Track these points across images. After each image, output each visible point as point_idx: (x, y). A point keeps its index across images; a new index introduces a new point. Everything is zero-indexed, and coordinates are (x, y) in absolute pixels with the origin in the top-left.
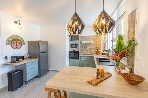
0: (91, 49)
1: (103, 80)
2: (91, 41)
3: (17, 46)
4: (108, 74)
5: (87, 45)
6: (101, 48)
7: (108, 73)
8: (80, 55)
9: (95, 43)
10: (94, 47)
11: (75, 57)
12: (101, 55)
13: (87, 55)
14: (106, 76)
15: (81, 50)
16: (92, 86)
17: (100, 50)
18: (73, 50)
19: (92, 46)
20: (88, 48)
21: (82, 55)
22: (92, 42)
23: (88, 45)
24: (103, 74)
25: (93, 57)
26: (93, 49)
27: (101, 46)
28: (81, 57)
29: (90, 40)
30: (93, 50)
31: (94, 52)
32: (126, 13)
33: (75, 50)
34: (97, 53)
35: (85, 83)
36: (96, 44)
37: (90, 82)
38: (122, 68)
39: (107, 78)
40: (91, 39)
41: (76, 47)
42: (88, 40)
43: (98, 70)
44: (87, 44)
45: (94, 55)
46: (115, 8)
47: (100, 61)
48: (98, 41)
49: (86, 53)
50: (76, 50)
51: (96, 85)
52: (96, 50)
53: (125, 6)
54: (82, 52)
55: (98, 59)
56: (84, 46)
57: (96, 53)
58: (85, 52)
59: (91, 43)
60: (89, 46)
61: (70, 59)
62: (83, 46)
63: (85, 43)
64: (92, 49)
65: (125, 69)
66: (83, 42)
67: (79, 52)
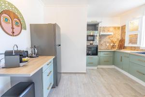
3: (13, 28)
19: (107, 40)
41: (93, 40)
64: (107, 43)
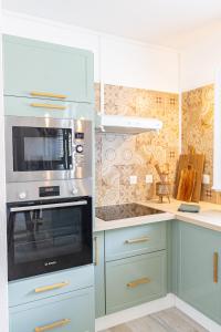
10: (139, 160)
20: (106, 169)
26: (134, 169)
30: (133, 180)
60: (111, 156)
64: (129, 171)
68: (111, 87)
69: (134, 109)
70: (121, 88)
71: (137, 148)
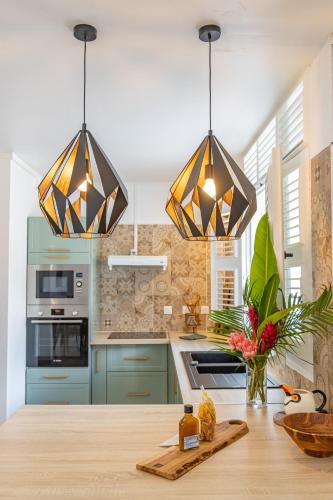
0: (159, 301)
1: (207, 455)
2: (160, 253)
4: (234, 426)
5: (133, 277)
6: (209, 298)
7: (233, 423)
8: (96, 338)
9: (179, 269)
10: (175, 291)
11: (59, 353)
12: (210, 335)
13: (132, 335)
14: (221, 436)
15: (101, 310)
16: (162, 480)
17: (204, 309)
18: (53, 312)
19: (162, 286)
20: (139, 299)
21: (104, 341)
22: (162, 260)
23: (139, 278)
24: (211, 427)
25: (168, 346)
26: (169, 299)
27: (209, 284)
28: (102, 354)
29: (151, 253)
30: (168, 310)
31: (172, 317)
32: (304, 148)
33: (62, 312)
34: (192, 325)
35: (130, 473)
36: (187, 275)
37: (151, 467)
38: (288, 394)
39: (225, 444)
40: (157, 245)
41: (69, 294)
42: (140, 253)
43: (189, 410)
44: (133, 273)
45: (172, 334)
46: (264, 112)
47: (201, 370)
48: (192, 258)
49: (126, 329)
50: (73, 311)
51: (179, 473)
52: (185, 310)
53: (300, 120)
54: (105, 322)
55: (195, 356)
56: (117, 287)
57: (187, 328)
58: (124, 323)
59: (158, 269)
60: (145, 287)
61: (29, 365)
62: (110, 287)
63: (126, 268)
64: (164, 301)
65: (300, 398)
66: (113, 260)
67: (85, 320)
68: (144, 226)
69: (169, 244)
70: (155, 226)
71: (172, 280)
